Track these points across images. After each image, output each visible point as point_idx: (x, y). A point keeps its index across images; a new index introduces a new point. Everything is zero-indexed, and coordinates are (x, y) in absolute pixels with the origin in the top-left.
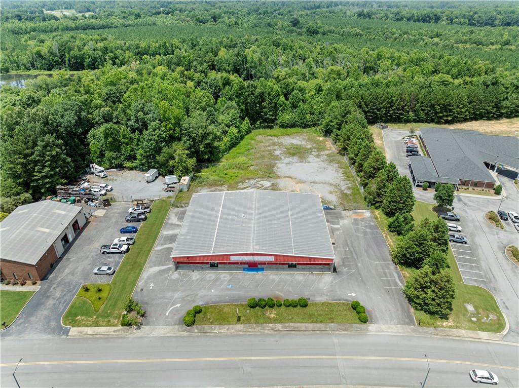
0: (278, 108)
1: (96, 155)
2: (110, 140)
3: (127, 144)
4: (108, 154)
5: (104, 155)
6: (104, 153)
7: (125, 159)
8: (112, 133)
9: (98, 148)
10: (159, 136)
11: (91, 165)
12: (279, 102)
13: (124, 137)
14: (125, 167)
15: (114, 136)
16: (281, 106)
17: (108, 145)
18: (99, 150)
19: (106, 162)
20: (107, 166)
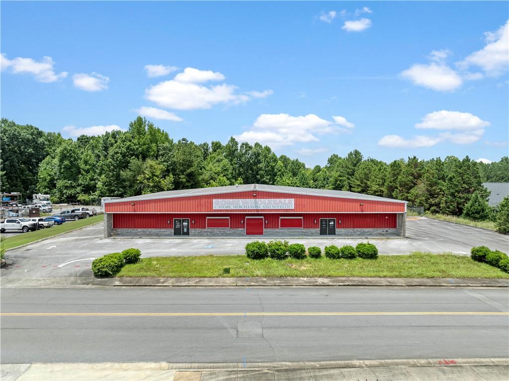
0: (276, 173)
1: (45, 183)
2: (66, 162)
3: (88, 171)
4: (60, 183)
5: (54, 186)
6: (55, 182)
7: (83, 191)
8: (71, 157)
9: (50, 175)
10: (128, 148)
11: (34, 195)
12: (276, 167)
13: (86, 162)
14: (79, 201)
15: (72, 159)
16: (280, 171)
17: (62, 170)
18: (49, 177)
19: (56, 194)
20: (56, 199)
